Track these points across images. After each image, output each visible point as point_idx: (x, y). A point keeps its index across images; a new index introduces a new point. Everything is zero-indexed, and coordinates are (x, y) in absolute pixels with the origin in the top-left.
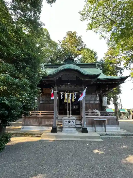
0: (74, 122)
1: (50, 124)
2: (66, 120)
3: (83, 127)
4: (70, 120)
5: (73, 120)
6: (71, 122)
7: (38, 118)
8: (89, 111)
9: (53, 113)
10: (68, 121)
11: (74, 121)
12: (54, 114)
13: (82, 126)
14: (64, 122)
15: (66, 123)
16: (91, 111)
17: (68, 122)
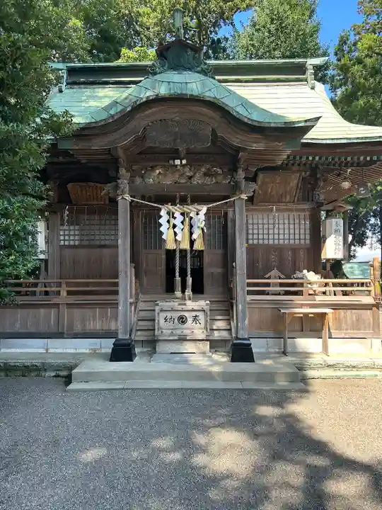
0: (202, 321)
1: (105, 328)
2: (169, 315)
3: (237, 338)
4: (186, 314)
5: (197, 313)
6: (190, 320)
7: (57, 305)
8: (269, 278)
9: (116, 284)
10: (176, 315)
11: (201, 316)
12: (121, 289)
13: (234, 335)
14: (162, 321)
15: (170, 325)
16: (280, 278)
17: (176, 320)
